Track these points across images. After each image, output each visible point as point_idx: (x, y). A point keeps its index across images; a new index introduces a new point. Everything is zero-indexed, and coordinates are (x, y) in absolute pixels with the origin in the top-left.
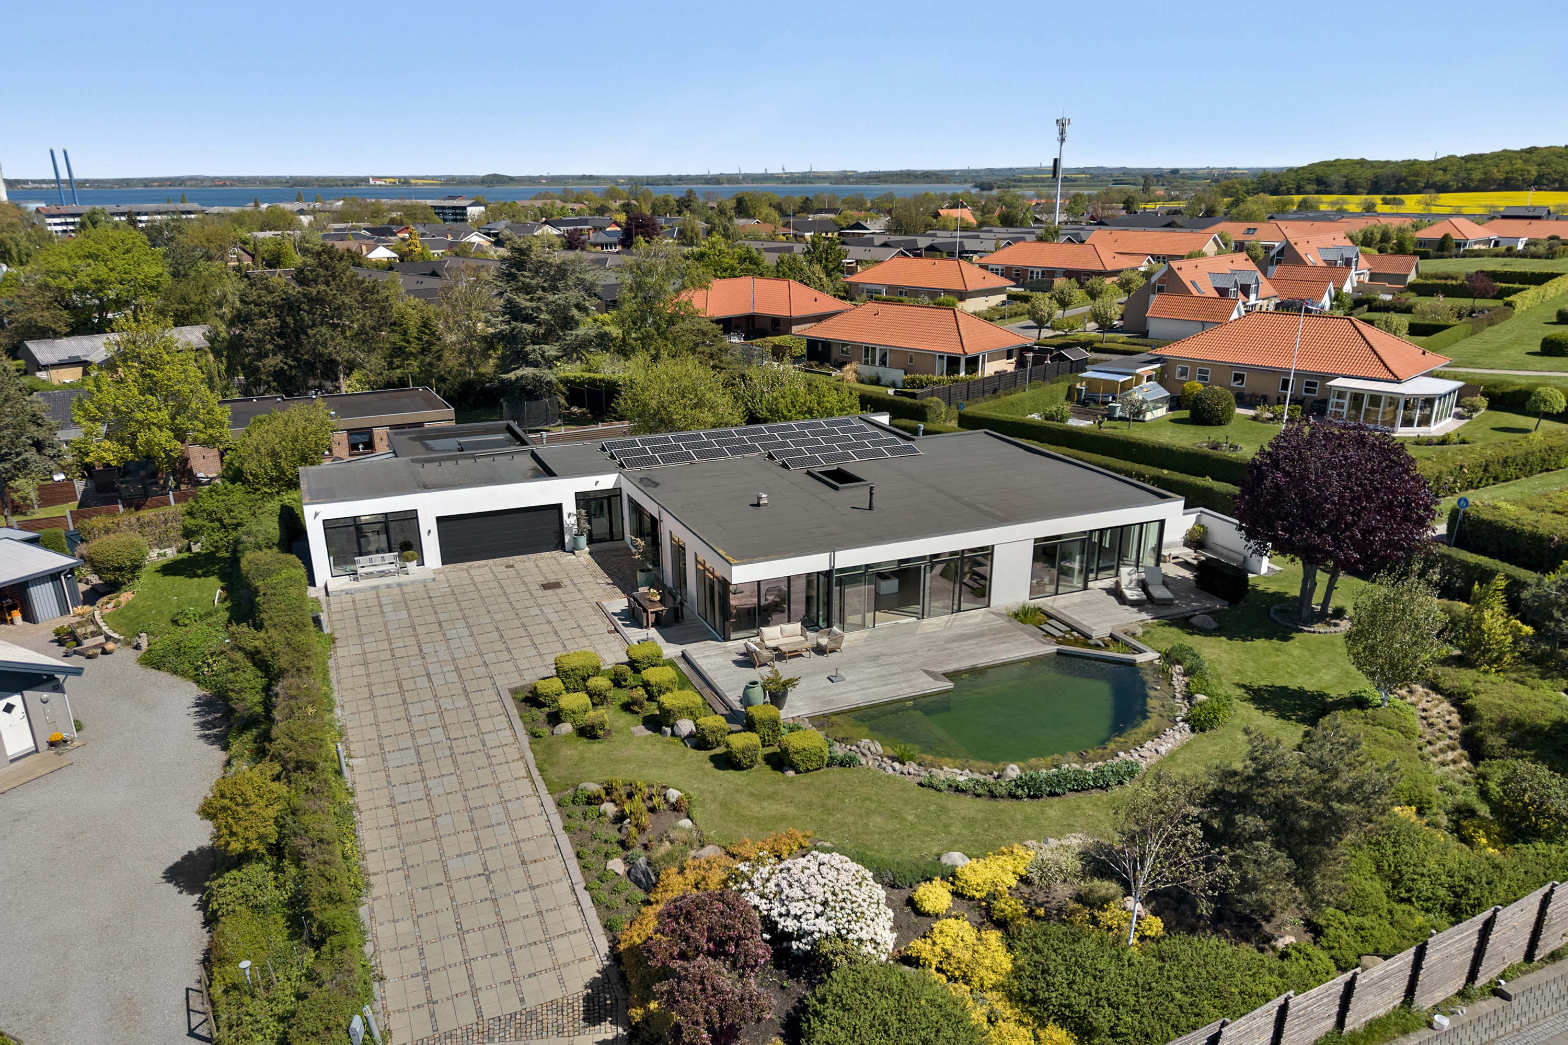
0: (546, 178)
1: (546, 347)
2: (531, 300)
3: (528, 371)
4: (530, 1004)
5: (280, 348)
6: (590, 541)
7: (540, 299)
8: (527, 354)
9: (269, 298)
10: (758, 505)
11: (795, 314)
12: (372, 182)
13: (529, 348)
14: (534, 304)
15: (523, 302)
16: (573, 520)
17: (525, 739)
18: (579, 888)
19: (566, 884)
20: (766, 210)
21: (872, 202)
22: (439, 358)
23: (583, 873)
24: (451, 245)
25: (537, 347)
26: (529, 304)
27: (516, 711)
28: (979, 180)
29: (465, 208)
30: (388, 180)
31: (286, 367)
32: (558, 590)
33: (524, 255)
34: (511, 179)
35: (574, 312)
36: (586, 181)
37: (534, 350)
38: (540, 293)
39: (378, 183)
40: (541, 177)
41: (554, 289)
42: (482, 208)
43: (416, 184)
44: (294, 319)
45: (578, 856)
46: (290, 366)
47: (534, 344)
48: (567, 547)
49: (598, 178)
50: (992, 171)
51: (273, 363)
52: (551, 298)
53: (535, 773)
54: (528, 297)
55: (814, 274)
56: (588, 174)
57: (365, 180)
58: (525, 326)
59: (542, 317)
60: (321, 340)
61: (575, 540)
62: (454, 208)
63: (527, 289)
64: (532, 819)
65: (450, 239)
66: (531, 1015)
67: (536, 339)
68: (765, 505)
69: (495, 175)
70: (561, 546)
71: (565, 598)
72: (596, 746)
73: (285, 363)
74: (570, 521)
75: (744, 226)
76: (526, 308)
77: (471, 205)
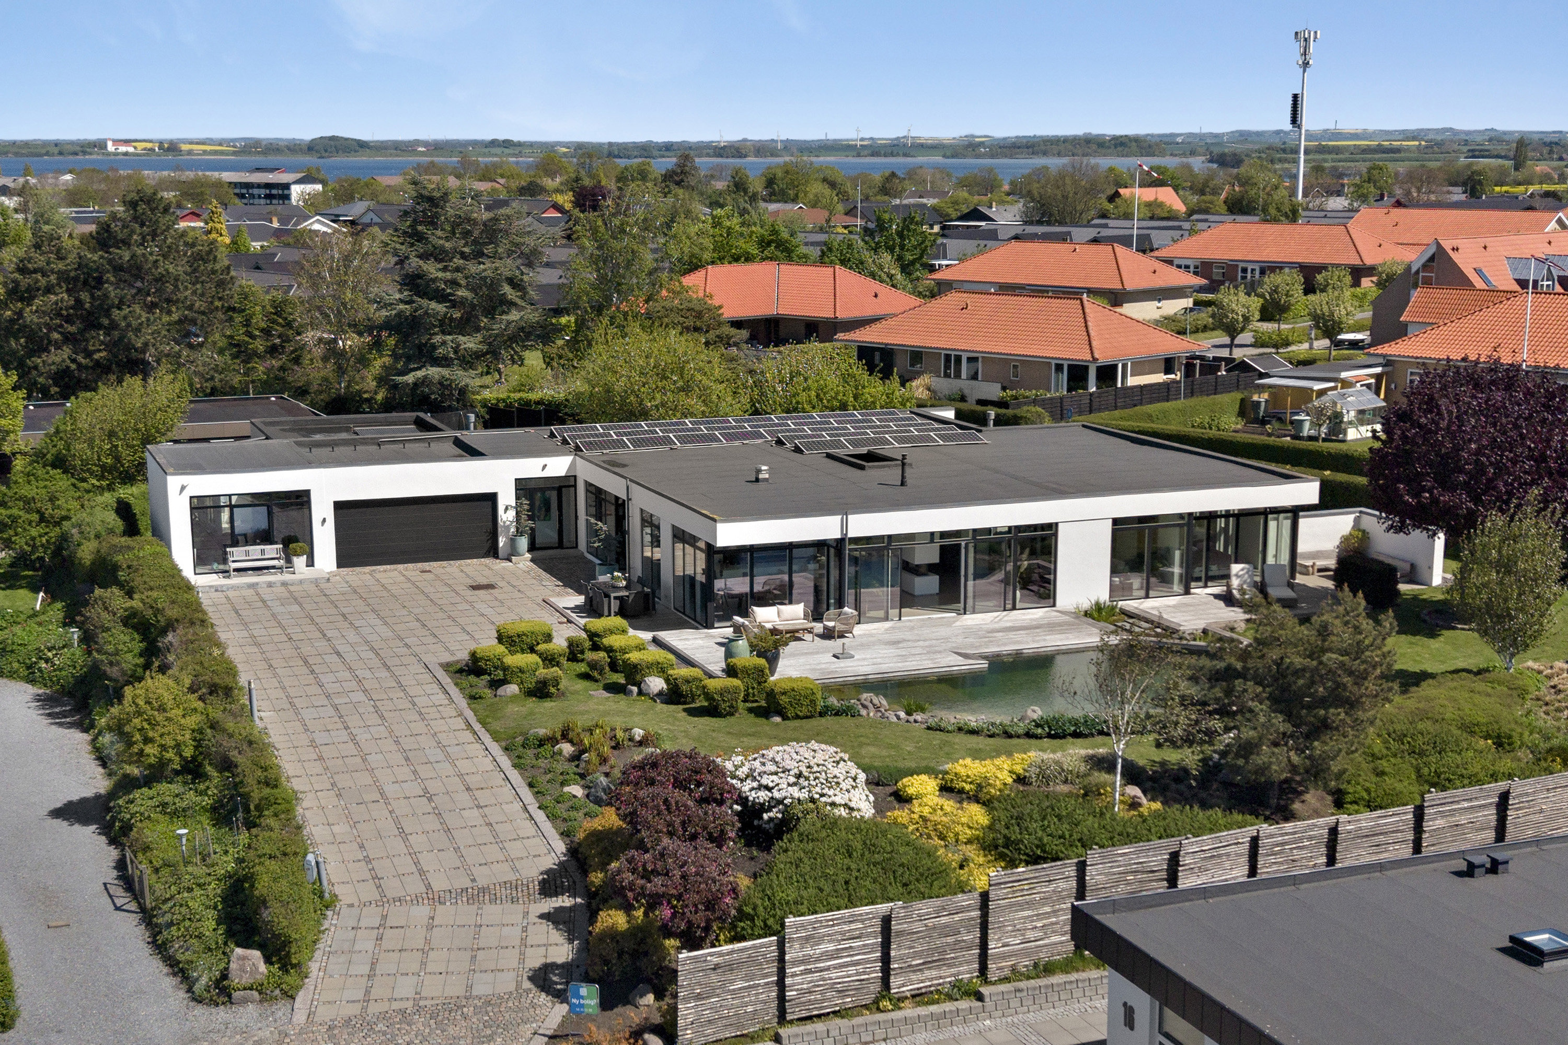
0: (426, 144)
1: (461, 338)
2: (445, 269)
3: (434, 372)
4: (482, 882)
5: (68, 338)
6: (532, 548)
7: (457, 270)
8: (434, 347)
9: (61, 266)
10: (757, 480)
11: (842, 315)
12: (111, 147)
13: (437, 339)
14: (448, 275)
15: (432, 270)
16: (511, 514)
17: (462, 703)
18: (533, 808)
19: (518, 806)
20: (816, 188)
21: (1012, 183)
22: (297, 361)
23: (536, 798)
24: (278, 233)
25: (449, 337)
26: (440, 275)
27: (449, 680)
28: (1216, 150)
29: (287, 186)
30: (141, 146)
31: (73, 366)
32: (492, 591)
33: (437, 206)
34: (362, 145)
35: (507, 289)
36: (498, 151)
37: (444, 343)
38: (458, 261)
39: (123, 149)
40: (417, 142)
41: (478, 255)
42: (319, 187)
43: (190, 152)
44: (92, 296)
45: (531, 785)
46: (79, 365)
47: (444, 333)
48: (501, 553)
49: (519, 144)
50: (1244, 136)
51: (58, 359)
52: (473, 268)
53: (477, 727)
54: (440, 266)
55: (881, 268)
56: (501, 137)
57: (100, 145)
58: (433, 305)
59: (460, 293)
60: (134, 323)
61: (512, 541)
62: (268, 186)
63: (438, 255)
64: (475, 760)
65: (276, 224)
66: (484, 890)
67: (447, 325)
68: (766, 480)
69: (333, 138)
70: (493, 552)
71: (500, 597)
72: (548, 704)
73: (74, 361)
74: (506, 516)
75: (777, 213)
76: (434, 280)
77: (298, 182)
